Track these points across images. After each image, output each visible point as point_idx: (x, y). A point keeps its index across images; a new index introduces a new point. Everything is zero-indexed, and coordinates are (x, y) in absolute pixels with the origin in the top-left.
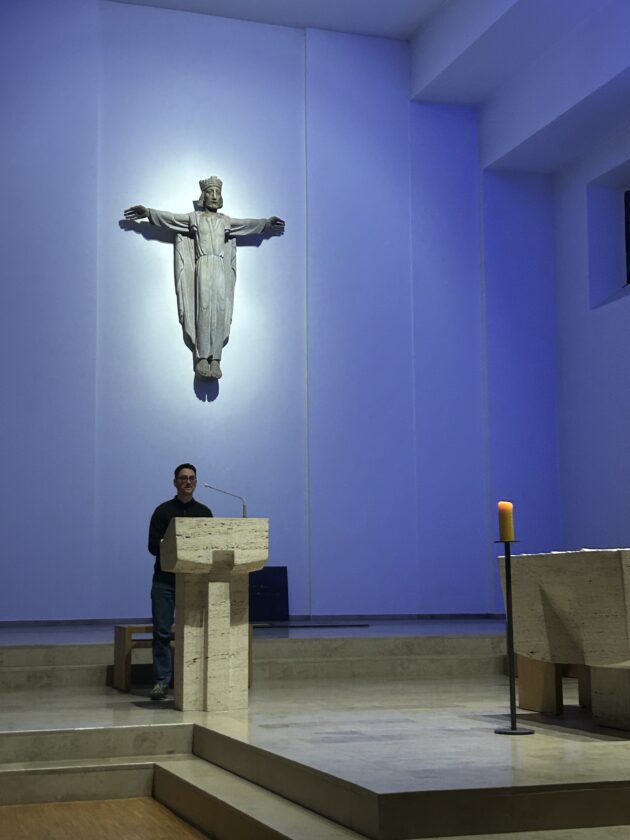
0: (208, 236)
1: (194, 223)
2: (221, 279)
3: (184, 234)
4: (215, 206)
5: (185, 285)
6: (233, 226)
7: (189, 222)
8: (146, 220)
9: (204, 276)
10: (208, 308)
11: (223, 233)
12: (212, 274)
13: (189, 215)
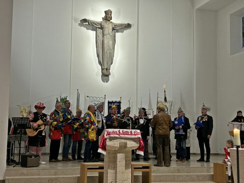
0: (107, 29)
1: (102, 24)
2: (111, 43)
3: (99, 28)
4: (109, 19)
5: (99, 44)
6: (115, 26)
7: (101, 24)
8: (87, 23)
9: (106, 42)
10: (106, 52)
11: (112, 28)
12: (108, 41)
13: (101, 22)
